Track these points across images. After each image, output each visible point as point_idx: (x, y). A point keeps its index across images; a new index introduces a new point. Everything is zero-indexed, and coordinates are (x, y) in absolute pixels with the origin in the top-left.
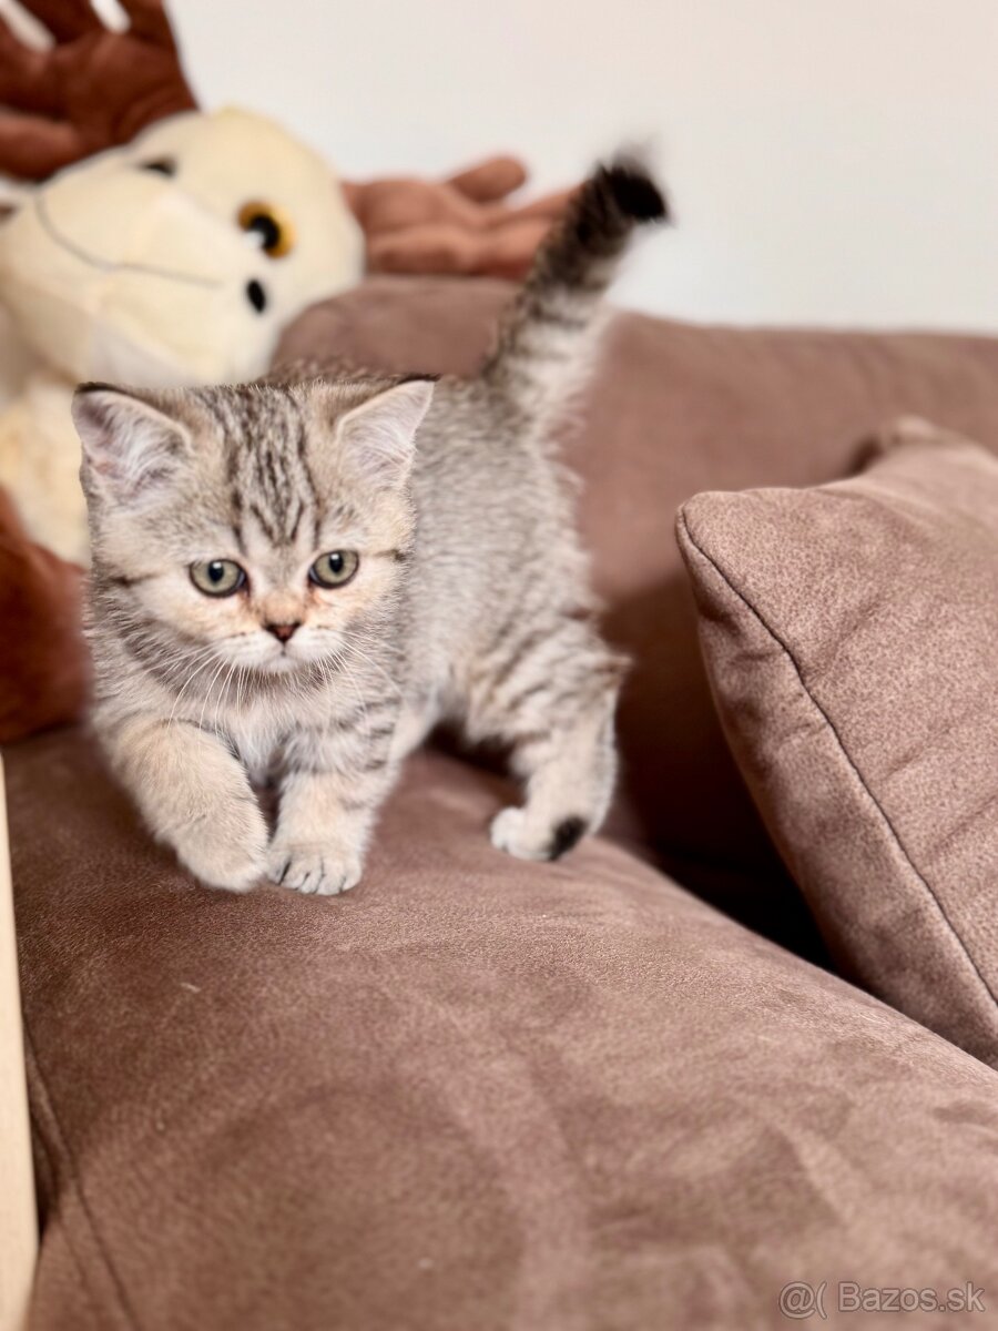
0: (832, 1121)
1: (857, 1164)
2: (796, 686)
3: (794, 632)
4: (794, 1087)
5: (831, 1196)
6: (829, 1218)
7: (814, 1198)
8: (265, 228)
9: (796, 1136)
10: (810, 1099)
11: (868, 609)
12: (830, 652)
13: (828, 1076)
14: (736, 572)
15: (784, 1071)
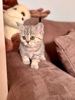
0: (67, 85)
1: (69, 88)
2: (63, 51)
3: (63, 47)
4: (64, 82)
5: (67, 91)
6: (67, 93)
7: (66, 91)
8: (23, 14)
9: (64, 86)
10: (65, 83)
11: (69, 46)
12: (66, 49)
13: (66, 81)
14: (58, 43)
15: (63, 81)
